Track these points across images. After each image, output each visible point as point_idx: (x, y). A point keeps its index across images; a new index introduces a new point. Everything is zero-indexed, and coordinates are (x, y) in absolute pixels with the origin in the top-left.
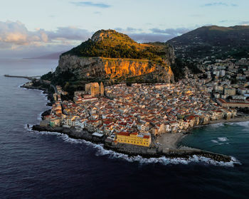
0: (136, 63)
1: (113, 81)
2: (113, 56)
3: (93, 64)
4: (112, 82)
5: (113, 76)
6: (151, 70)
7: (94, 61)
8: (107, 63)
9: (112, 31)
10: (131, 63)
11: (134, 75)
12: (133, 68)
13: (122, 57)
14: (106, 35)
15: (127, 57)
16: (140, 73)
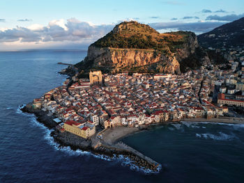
0: (141, 53)
1: (118, 70)
2: (121, 47)
3: (103, 54)
4: (116, 71)
5: (119, 65)
6: (156, 60)
7: (105, 51)
8: (114, 53)
9: (133, 22)
10: (136, 53)
11: (139, 65)
12: (138, 58)
13: (129, 47)
14: (125, 26)
15: (133, 47)
16: (145, 63)
